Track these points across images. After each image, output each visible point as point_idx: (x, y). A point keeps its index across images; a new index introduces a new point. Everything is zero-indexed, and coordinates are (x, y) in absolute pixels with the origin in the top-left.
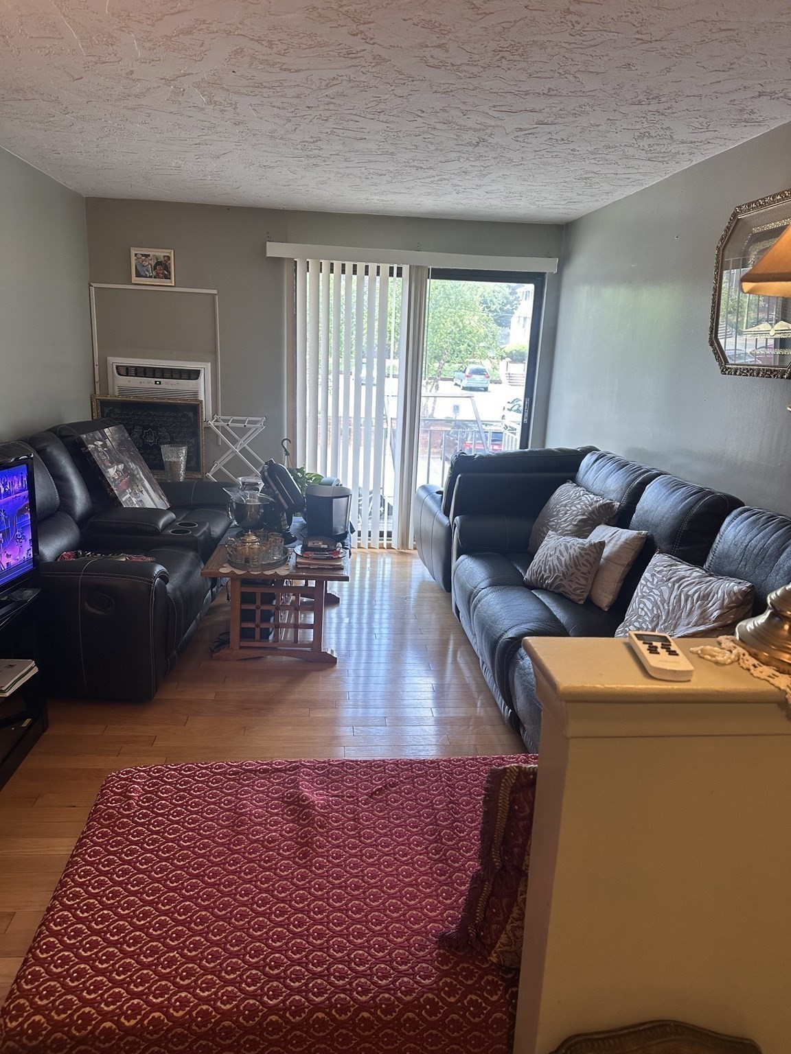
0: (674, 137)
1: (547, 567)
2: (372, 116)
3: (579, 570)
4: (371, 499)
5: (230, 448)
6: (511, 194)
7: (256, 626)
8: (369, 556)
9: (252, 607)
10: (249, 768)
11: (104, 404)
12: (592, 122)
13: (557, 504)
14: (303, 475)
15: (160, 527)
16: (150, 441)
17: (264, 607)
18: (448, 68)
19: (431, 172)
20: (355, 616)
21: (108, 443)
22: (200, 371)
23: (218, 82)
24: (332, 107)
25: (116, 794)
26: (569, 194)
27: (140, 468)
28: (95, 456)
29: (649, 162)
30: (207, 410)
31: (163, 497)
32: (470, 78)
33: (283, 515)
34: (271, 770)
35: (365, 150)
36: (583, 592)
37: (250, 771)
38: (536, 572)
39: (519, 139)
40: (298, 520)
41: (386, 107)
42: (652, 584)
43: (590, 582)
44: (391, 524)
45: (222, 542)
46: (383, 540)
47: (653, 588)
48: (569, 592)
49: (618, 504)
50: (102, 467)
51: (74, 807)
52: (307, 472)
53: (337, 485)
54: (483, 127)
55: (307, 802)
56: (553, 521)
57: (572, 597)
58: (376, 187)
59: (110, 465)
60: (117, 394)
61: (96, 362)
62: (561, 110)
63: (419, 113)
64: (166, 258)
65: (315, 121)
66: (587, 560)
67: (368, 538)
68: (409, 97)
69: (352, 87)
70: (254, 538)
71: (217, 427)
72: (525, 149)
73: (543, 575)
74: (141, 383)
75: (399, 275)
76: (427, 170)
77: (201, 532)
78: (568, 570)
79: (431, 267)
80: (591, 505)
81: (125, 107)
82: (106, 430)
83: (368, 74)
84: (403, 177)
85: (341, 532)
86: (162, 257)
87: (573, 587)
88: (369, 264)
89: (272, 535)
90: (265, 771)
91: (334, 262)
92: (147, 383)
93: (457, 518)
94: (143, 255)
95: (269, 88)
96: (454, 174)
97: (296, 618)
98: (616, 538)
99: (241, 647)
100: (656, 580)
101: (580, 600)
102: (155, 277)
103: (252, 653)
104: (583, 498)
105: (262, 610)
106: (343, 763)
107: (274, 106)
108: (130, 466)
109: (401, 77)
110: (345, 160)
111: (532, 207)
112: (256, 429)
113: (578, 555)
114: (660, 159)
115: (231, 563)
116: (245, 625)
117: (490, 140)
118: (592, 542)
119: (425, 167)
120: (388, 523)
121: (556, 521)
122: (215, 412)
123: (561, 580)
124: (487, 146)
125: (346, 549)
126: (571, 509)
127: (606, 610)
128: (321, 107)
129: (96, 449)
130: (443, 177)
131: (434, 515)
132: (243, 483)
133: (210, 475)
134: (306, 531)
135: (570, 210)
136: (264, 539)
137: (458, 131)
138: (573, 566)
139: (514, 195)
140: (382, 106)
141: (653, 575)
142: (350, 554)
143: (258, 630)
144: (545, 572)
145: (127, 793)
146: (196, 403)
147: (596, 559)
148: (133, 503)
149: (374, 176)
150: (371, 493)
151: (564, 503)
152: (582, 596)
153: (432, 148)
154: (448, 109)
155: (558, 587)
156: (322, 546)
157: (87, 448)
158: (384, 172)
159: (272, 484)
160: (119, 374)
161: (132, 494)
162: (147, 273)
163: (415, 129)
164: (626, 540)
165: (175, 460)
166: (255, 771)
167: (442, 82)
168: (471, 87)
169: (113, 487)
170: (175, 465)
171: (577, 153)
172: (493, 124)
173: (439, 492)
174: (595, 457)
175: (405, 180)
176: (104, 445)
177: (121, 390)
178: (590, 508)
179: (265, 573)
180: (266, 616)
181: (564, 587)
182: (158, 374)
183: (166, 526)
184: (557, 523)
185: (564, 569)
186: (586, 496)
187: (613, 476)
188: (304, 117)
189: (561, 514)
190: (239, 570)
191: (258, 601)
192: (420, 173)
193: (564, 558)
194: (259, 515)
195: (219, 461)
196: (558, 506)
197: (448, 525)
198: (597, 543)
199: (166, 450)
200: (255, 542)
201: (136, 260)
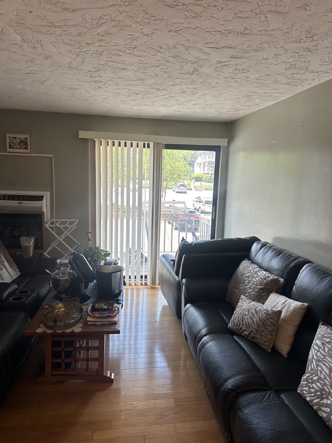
0: (309, 68)
1: (244, 323)
3: (267, 329)
5: (57, 238)
6: (206, 106)
9: (60, 349)
12: (264, 57)
13: (243, 275)
15: (5, 297)
16: (16, 234)
17: (67, 349)
18: (180, 7)
19: (165, 92)
22: (43, 196)
23: (22, 21)
24: (103, 43)
26: (236, 105)
29: (288, 85)
30: (47, 216)
31: (16, 269)
32: (194, 17)
33: (82, 284)
35: (127, 77)
36: (270, 343)
39: (218, 69)
41: (138, 44)
42: (324, 350)
43: (274, 336)
46: (142, 280)
47: (326, 355)
48: (261, 343)
49: (282, 279)
52: (102, 249)
53: (115, 264)
54: (197, 60)
56: (241, 286)
57: (263, 347)
58: (135, 102)
62: (248, 47)
63: (158, 49)
64: (26, 139)
65: (94, 55)
66: (271, 323)
67: (134, 279)
68: (152, 35)
69: (114, 26)
70: (60, 305)
71: (52, 228)
72: (220, 76)
73: (241, 328)
75: (148, 147)
76: (162, 91)
77: (31, 298)
78: (259, 328)
79: (164, 143)
80: (265, 279)
83: (124, 13)
84: (150, 95)
85: (117, 292)
86: (24, 138)
87: (264, 340)
88: (133, 142)
89: (73, 300)
91: (115, 141)
92: (15, 204)
93: (184, 280)
94: (13, 137)
95: (59, 28)
96: (177, 93)
97: (88, 355)
98: (287, 306)
99: (52, 375)
100: (326, 349)
101: (268, 349)
102: (20, 149)
103: (60, 378)
104: (259, 274)
105: (65, 351)
107: (66, 43)
109: (146, 16)
110: (116, 84)
111: (216, 113)
112: (72, 228)
113: (265, 318)
114: (294, 84)
115: (44, 324)
116: (55, 361)
117: (200, 70)
118: (274, 309)
119: (162, 89)
121: (244, 287)
122: (52, 217)
123: (254, 334)
124: (198, 74)
125: (120, 303)
126: (252, 280)
127: (286, 357)
128: (96, 44)
130: (171, 95)
131: (171, 273)
132: (60, 264)
133: (45, 253)
134: (96, 291)
135: (235, 115)
137: (182, 63)
138: (262, 326)
139: (208, 106)
140: (135, 43)
141: (323, 344)
143: (63, 364)
144: (243, 325)
146: (41, 213)
147: (277, 322)
149: (133, 95)
150: (136, 252)
151: (247, 275)
152: (270, 346)
153: (166, 75)
154: (177, 46)
156: (104, 307)
158: (139, 92)
159: (75, 266)
162: (15, 147)
163: (156, 62)
164: (295, 308)
165: (28, 245)
167: (175, 21)
168: (194, 26)
170: (28, 247)
171: (249, 79)
172: (204, 58)
173: (172, 260)
174: (260, 246)
175: (150, 97)
177: (1, 207)
178: (265, 281)
179: (66, 331)
180: (69, 355)
181: (257, 339)
182: (21, 199)
183: (9, 295)
184: (245, 289)
185: (256, 326)
186: (260, 272)
187: (275, 260)
188: (87, 52)
189: (247, 282)
190: (49, 330)
191: (63, 346)
192: (159, 93)
193: (255, 318)
194: (68, 283)
195: (54, 243)
196: (243, 277)
197: (179, 281)
198: (277, 311)
199: (23, 239)
200: (61, 308)
201: (9, 140)
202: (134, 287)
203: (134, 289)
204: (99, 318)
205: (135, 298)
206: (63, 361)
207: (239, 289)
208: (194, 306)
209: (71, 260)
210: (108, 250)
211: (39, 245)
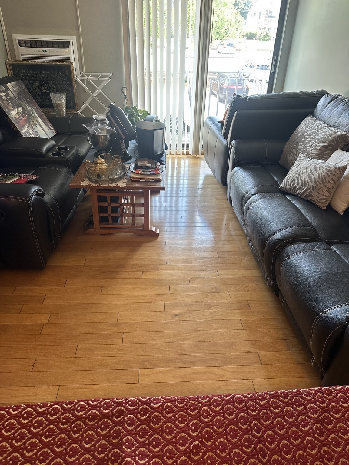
1: (300, 181)
3: (326, 186)
4: (177, 122)
5: (90, 95)
7: (109, 215)
8: (176, 160)
9: (106, 204)
11: (14, 66)
13: (304, 133)
14: (136, 111)
15: (44, 152)
16: (45, 90)
17: (113, 205)
20: (168, 201)
21: (10, 93)
22: (69, 42)
27: (34, 109)
28: (1, 103)
30: (76, 68)
31: (51, 128)
33: (122, 142)
36: (327, 201)
38: (291, 184)
40: (133, 143)
43: (332, 194)
44: (189, 139)
45: (86, 159)
46: (184, 149)
48: (316, 201)
50: (6, 110)
52: (139, 109)
53: (156, 121)
57: (318, 204)
59: (12, 108)
60: (21, 59)
61: (6, 38)
66: (332, 179)
67: (175, 148)
70: (102, 160)
71: (83, 81)
73: (296, 187)
74: (34, 51)
77: (71, 154)
78: (317, 185)
80: (331, 135)
82: (8, 85)
85: (159, 153)
87: (320, 198)
89: (115, 157)
92: (37, 51)
93: (233, 142)
97: (133, 211)
99: (101, 228)
101: (323, 207)
103: (108, 231)
104: (324, 130)
105: (111, 206)
108: (27, 108)
113: (326, 175)
115: (88, 179)
116: (102, 215)
118: (337, 165)
120: (187, 137)
121: (303, 145)
122: (82, 70)
123: (310, 192)
125: (163, 164)
126: (315, 138)
127: (342, 214)
129: (1, 98)
131: (217, 137)
132: (97, 119)
133: (79, 112)
134: (137, 151)
136: (110, 160)
138: (321, 183)
142: (165, 168)
143: (110, 218)
144: (298, 184)
146: (69, 64)
147: (339, 178)
148: (30, 133)
150: (177, 119)
151: (309, 132)
152: (325, 204)
155: (306, 196)
156: (147, 165)
159: (113, 121)
160: (21, 46)
161: (29, 127)
165: (59, 102)
169: (15, 124)
170: (59, 105)
173: (219, 122)
174: (329, 99)
176: (7, 95)
177: (23, 57)
178: (330, 138)
180: (114, 210)
181: (313, 197)
182: (44, 45)
183: (49, 150)
184: (304, 147)
185: (314, 184)
186: (326, 128)
187: (347, 114)
189: (308, 141)
190: (94, 184)
191: (109, 201)
193: (313, 175)
194: (107, 141)
195: (87, 101)
196: (304, 135)
197: (227, 144)
198: (341, 167)
199: (53, 96)
200: (104, 163)
202: (175, 156)
203: (175, 158)
204: (142, 175)
205: (176, 166)
206: (110, 215)
207: (298, 148)
208: (243, 168)
209: (109, 114)
211: (71, 104)
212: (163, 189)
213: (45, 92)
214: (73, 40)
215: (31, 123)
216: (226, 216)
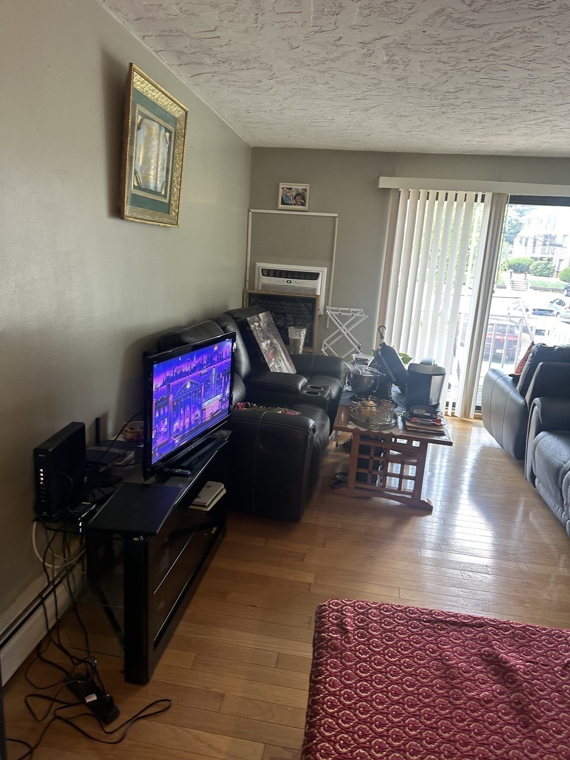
2: (520, 65)
9: (368, 457)
10: (439, 617)
11: (251, 296)
15: (300, 388)
16: (280, 323)
17: (376, 458)
19: (541, 115)
21: (261, 324)
22: (319, 273)
23: (405, 42)
24: (491, 58)
25: (333, 624)
27: (280, 343)
28: (255, 333)
30: (322, 302)
31: (292, 365)
34: (459, 623)
35: (495, 97)
37: (441, 621)
45: (341, 402)
50: (259, 341)
51: (254, 606)
53: (435, 366)
55: (508, 665)
58: (483, 130)
59: (263, 340)
60: (260, 288)
61: (248, 266)
64: (304, 191)
65: (468, 72)
69: (520, 39)
70: (372, 402)
74: (276, 281)
75: (483, 201)
76: (537, 113)
77: (327, 393)
79: (509, 194)
81: (319, 71)
82: (260, 315)
84: (513, 120)
85: (434, 403)
86: (301, 190)
89: (384, 401)
90: (454, 623)
92: (282, 281)
93: (536, 400)
94: (288, 188)
95: (446, 45)
96: (561, 115)
97: (402, 470)
99: (356, 488)
102: (295, 205)
103: (364, 493)
105: (374, 460)
106: (524, 627)
107: (441, 61)
108: (273, 341)
110: (472, 108)
115: (355, 422)
116: (361, 471)
119: (539, 110)
122: (326, 304)
128: (482, 60)
129: (255, 328)
130: (548, 119)
131: (507, 394)
132: (356, 359)
133: (322, 349)
136: (379, 404)
140: (537, 55)
143: (370, 476)
145: (344, 626)
146: (314, 297)
148: (276, 368)
153: (557, 91)
156: (426, 414)
157: (250, 327)
158: (498, 117)
159: (384, 361)
160: (263, 275)
161: (275, 362)
162: (289, 202)
163: (554, 76)
165: (298, 338)
166: (446, 622)
169: (265, 356)
170: (297, 342)
173: (510, 375)
175: (512, 123)
176: (259, 326)
177: (264, 286)
179: (382, 432)
180: (376, 466)
182: (290, 276)
183: (303, 387)
188: (461, 70)
190: (362, 428)
191: (372, 453)
192: (532, 116)
195: (327, 340)
197: (524, 403)
199: (291, 330)
200: (373, 407)
201: (282, 192)
204: (421, 424)
206: (370, 472)
208: (553, 435)
210: (408, 354)
212: (450, 444)
213: (280, 325)
214: (323, 272)
215: (277, 357)
216: (522, 499)
